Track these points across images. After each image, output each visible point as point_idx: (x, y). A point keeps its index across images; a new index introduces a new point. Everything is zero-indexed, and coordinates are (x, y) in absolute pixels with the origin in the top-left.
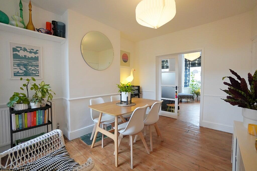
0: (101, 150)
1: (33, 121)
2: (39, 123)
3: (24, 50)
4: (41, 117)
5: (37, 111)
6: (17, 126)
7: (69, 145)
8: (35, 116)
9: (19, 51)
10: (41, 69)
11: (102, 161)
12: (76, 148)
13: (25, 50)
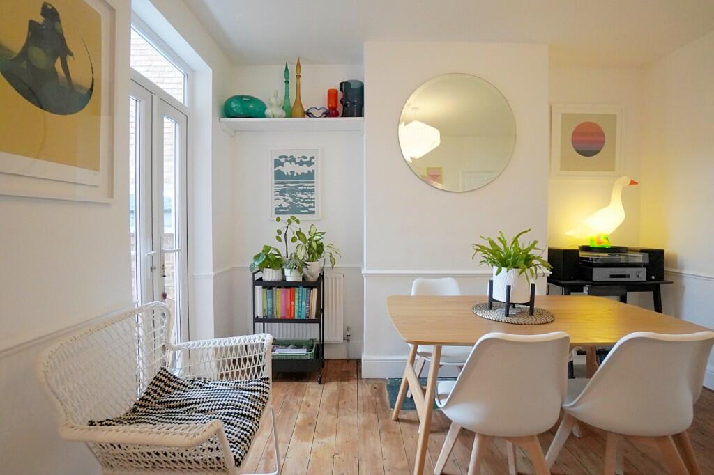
0: (413, 437)
1: (289, 307)
2: (299, 316)
3: (290, 162)
4: (304, 303)
5: (297, 289)
6: (264, 310)
7: (353, 388)
8: (292, 298)
9: (282, 165)
10: (317, 197)
11: (389, 470)
12: (360, 403)
13: (292, 160)
